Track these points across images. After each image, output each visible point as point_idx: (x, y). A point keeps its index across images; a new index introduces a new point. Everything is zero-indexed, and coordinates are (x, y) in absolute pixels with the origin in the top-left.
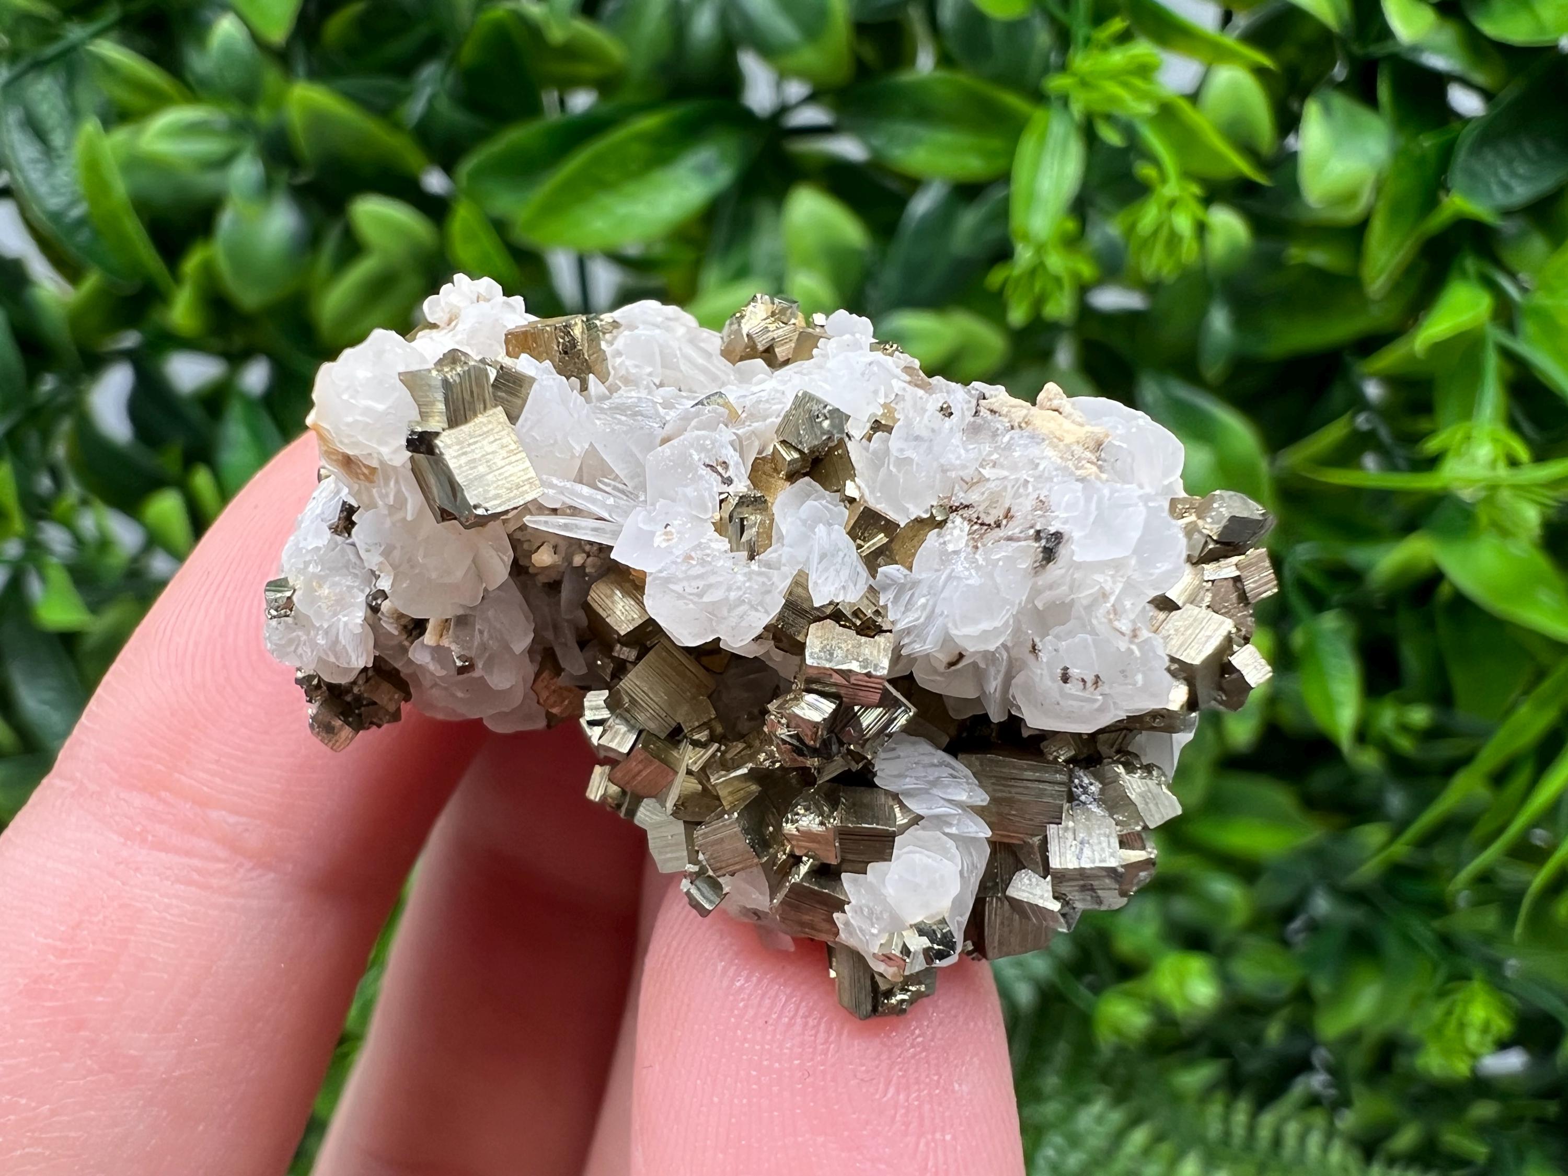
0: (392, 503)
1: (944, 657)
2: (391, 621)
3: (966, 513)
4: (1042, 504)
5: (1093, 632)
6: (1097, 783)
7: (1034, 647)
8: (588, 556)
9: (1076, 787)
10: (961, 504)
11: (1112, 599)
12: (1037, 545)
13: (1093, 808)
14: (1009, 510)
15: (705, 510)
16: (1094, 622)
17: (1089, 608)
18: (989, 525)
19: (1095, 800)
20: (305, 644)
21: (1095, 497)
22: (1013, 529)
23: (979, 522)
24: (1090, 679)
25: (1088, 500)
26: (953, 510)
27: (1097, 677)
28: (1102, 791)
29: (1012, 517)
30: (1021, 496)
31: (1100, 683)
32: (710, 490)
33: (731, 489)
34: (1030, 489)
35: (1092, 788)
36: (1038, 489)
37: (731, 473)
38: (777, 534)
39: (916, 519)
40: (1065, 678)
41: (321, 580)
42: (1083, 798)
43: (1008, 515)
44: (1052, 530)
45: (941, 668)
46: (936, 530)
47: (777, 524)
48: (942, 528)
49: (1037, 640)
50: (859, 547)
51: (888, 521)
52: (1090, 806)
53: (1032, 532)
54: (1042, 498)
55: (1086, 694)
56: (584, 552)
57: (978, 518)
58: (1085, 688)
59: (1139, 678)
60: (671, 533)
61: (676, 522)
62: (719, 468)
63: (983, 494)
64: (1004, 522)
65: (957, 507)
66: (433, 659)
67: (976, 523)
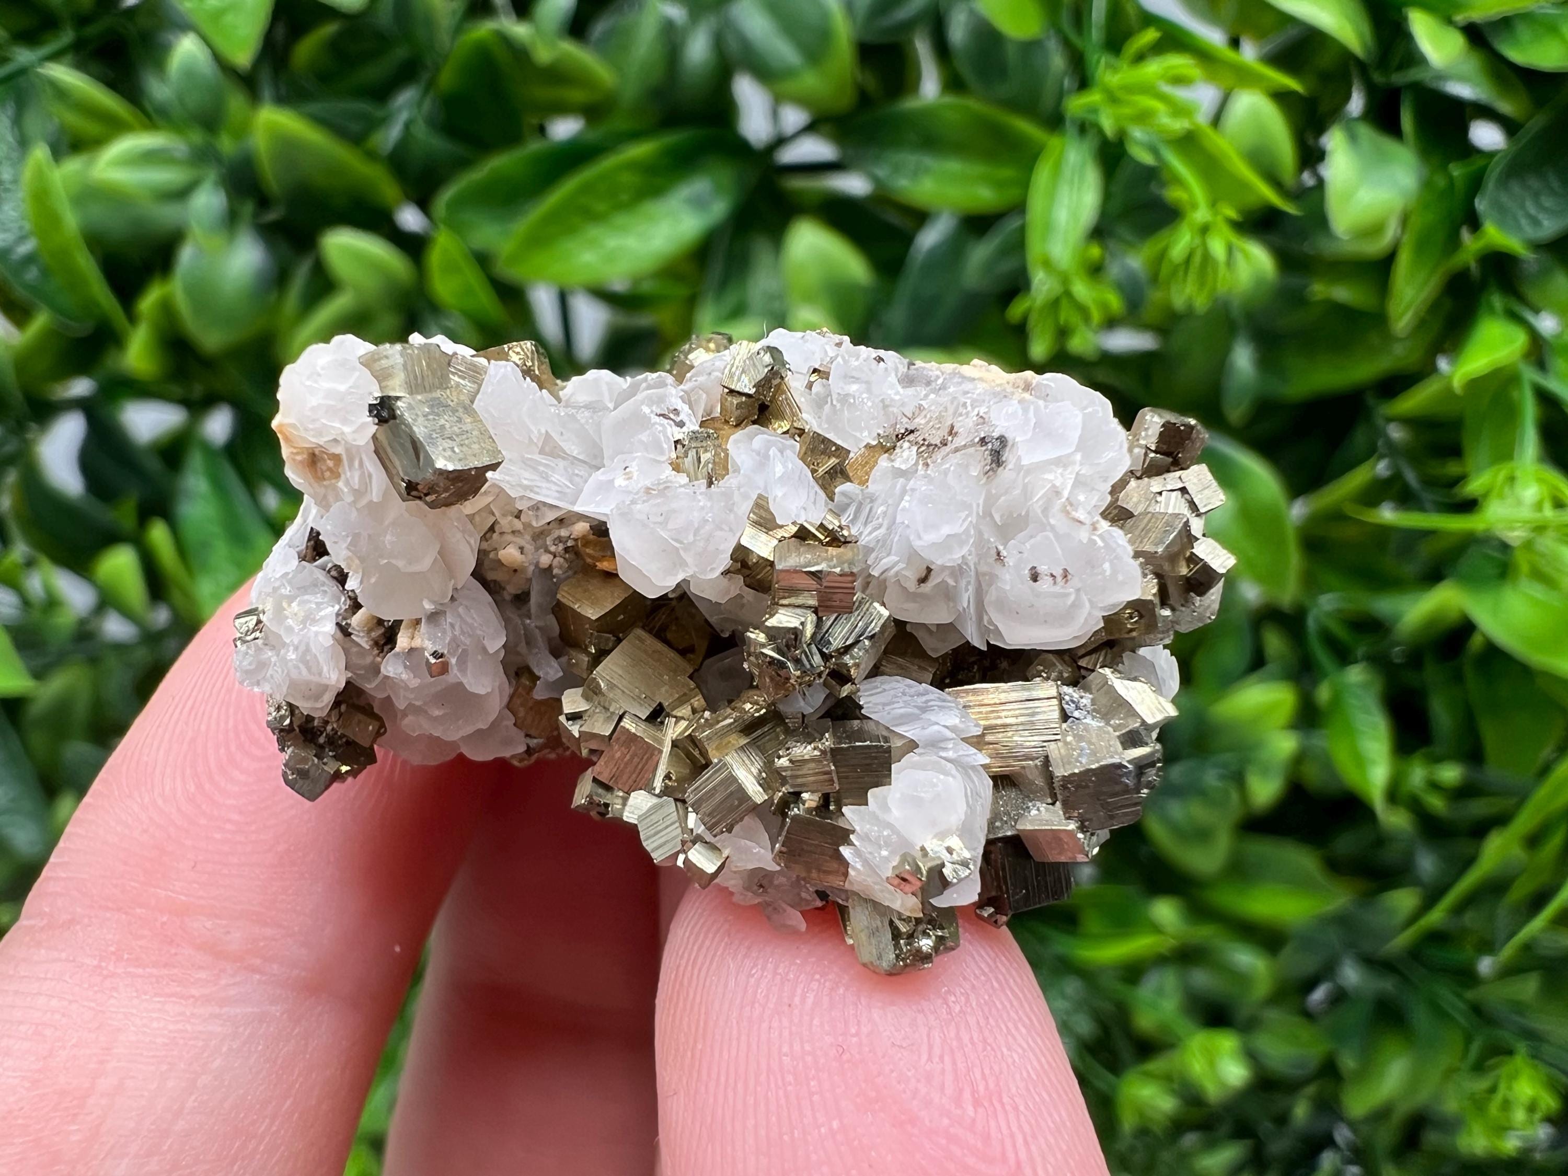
0: (356, 487)
1: (912, 576)
2: (362, 634)
3: (911, 437)
4: (982, 420)
5: (1053, 528)
6: (1087, 695)
7: (998, 554)
8: (555, 556)
9: (1067, 703)
10: (906, 429)
11: (1066, 494)
12: (984, 448)
13: (1088, 720)
14: (952, 427)
15: (662, 452)
16: (1052, 521)
17: (1046, 510)
18: (936, 445)
19: (1088, 712)
20: (275, 665)
21: (1032, 407)
22: (959, 441)
23: (926, 443)
24: (1058, 572)
25: (1026, 411)
26: (899, 438)
27: (1065, 571)
28: (1093, 702)
29: (956, 433)
30: (961, 415)
31: (1069, 577)
32: (664, 432)
33: (685, 429)
34: (969, 408)
35: (1084, 701)
36: (977, 406)
37: (683, 417)
38: (732, 467)
39: (865, 446)
40: (1035, 577)
41: (291, 599)
42: (1076, 714)
43: (952, 432)
44: (996, 435)
45: (912, 586)
46: (886, 455)
47: (732, 457)
48: (891, 454)
49: (1001, 548)
50: (813, 472)
51: (839, 448)
52: (1084, 721)
53: (977, 440)
54: (981, 414)
55: (1058, 589)
56: (550, 553)
57: (924, 440)
58: (1055, 583)
59: (1107, 566)
60: (630, 472)
61: (634, 463)
62: (672, 416)
63: (925, 416)
64: (950, 438)
65: (903, 434)
66: (406, 667)
67: (923, 445)
